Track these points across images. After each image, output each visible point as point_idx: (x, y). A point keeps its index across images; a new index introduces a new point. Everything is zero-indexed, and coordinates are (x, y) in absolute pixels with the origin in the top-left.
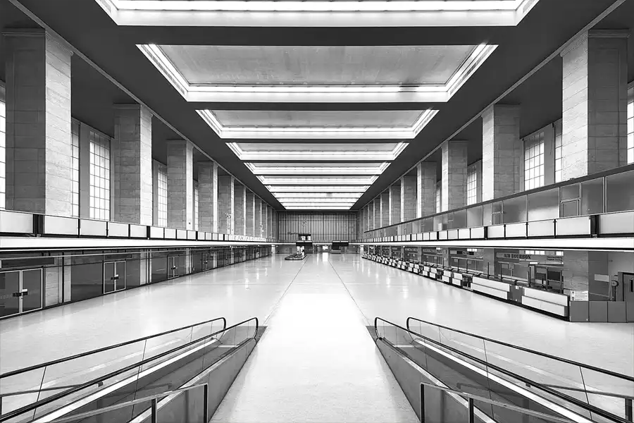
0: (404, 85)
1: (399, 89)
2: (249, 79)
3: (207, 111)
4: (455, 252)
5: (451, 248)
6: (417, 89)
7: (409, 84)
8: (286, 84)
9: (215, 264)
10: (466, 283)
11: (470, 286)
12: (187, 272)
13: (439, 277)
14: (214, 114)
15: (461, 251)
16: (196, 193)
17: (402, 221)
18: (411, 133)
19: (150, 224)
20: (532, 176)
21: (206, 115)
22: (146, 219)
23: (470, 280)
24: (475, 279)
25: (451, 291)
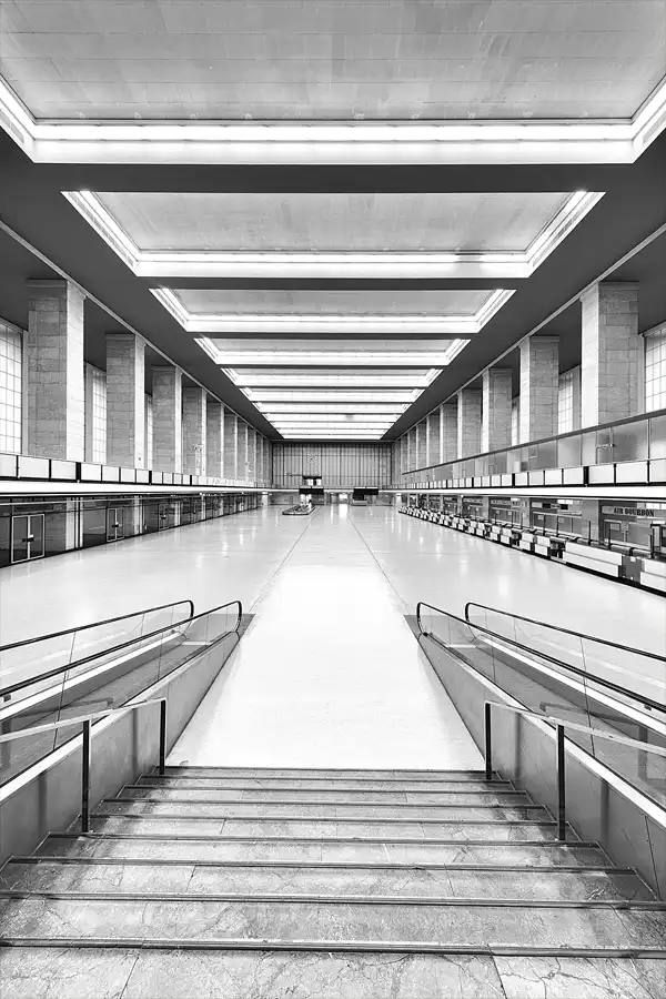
0: (462, 252)
1: (457, 258)
2: (229, 241)
3: (166, 290)
4: (540, 505)
5: (533, 499)
6: (482, 258)
7: (469, 251)
8: (285, 251)
9: (177, 519)
10: (556, 551)
11: (561, 557)
12: (136, 532)
13: (514, 542)
14: (177, 295)
15: (548, 503)
16: (150, 414)
17: (460, 457)
18: (473, 325)
19: (81, 460)
20: (657, 391)
21: (165, 296)
22: (74, 452)
23: (562, 545)
24: (569, 546)
25: (533, 563)
